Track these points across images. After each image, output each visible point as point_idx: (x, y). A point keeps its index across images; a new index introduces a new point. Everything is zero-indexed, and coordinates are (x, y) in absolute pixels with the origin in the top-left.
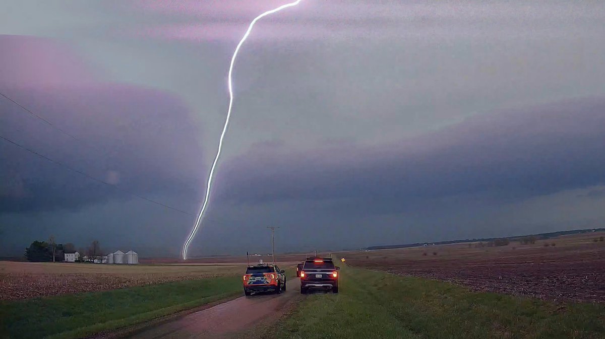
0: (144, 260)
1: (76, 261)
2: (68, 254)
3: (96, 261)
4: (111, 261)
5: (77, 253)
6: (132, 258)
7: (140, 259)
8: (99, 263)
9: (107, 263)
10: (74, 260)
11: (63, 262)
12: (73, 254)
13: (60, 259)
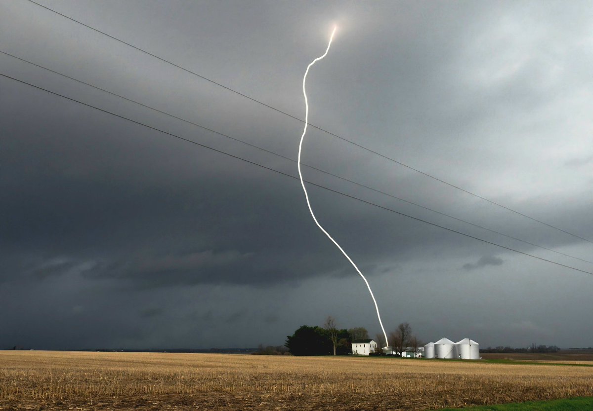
0: (487, 354)
1: (372, 355)
2: (358, 345)
3: (404, 354)
4: (431, 354)
5: (373, 343)
6: (469, 350)
7: (481, 351)
8: (409, 358)
9: (424, 358)
10: (367, 353)
11: (350, 356)
12: (367, 345)
13: (346, 351)
